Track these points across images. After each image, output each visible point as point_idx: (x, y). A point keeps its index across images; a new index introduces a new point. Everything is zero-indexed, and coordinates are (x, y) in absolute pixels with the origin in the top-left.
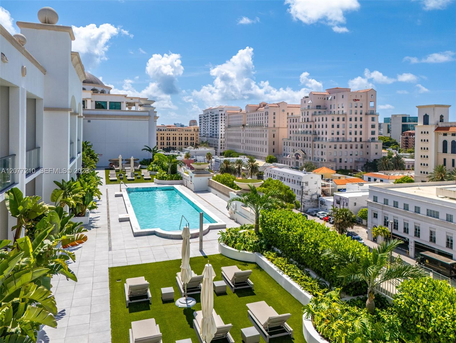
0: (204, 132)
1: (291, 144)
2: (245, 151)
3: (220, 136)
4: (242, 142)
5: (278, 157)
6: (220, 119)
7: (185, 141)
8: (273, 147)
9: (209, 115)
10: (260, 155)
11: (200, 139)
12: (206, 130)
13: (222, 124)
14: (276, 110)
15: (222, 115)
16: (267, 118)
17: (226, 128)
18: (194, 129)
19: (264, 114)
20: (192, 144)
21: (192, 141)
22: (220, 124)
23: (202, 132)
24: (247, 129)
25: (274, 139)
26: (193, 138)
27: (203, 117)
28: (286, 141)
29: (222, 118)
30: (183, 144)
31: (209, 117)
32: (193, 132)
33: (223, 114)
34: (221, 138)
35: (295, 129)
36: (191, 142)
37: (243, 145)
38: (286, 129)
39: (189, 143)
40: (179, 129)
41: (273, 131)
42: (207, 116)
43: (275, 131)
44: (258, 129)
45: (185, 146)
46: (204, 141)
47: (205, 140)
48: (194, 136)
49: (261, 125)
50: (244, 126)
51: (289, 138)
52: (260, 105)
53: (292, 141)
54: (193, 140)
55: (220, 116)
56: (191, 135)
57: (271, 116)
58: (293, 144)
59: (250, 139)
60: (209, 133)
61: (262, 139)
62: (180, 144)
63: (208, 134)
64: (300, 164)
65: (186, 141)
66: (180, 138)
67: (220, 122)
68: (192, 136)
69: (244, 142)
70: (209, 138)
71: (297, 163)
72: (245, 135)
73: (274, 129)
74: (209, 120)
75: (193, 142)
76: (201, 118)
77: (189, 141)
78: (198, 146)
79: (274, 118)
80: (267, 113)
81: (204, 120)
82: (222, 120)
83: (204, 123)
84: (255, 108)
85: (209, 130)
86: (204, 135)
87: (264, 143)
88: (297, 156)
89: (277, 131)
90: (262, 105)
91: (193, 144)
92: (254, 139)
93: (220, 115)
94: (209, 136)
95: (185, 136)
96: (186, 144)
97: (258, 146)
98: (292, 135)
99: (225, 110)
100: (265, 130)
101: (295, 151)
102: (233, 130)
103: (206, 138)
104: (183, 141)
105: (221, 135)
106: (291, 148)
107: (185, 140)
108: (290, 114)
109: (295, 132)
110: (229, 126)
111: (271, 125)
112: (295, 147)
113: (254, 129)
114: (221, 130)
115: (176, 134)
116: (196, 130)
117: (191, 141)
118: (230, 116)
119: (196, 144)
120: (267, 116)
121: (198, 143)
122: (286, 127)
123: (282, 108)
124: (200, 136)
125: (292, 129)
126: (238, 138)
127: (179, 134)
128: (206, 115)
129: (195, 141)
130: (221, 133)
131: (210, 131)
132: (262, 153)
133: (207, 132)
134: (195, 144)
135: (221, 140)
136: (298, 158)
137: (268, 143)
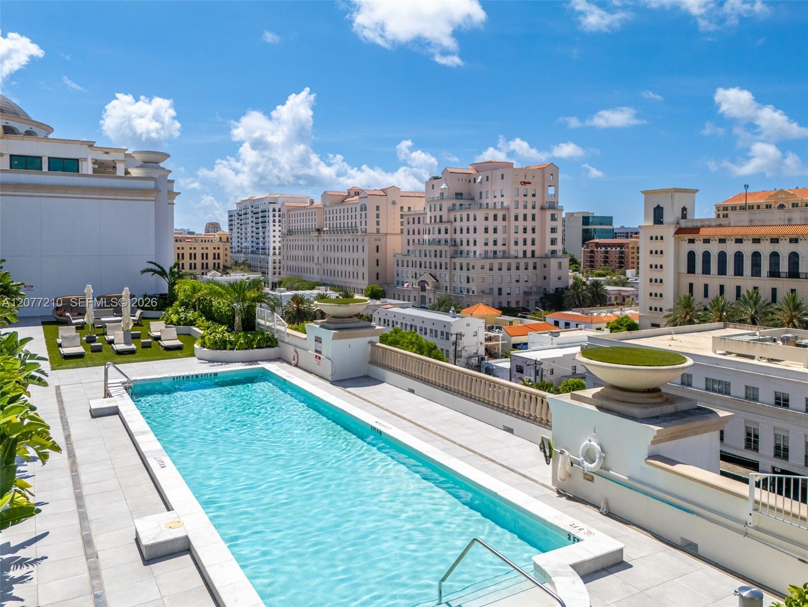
0: (239, 244)
1: (410, 264)
2: (323, 277)
3: (271, 252)
4: (316, 261)
5: (386, 287)
6: (271, 219)
7: (203, 261)
8: (377, 269)
9: (249, 211)
10: (352, 286)
11: (231, 257)
12: (244, 239)
13: (274, 228)
14: (381, 202)
15: (274, 210)
16: (363, 216)
17: (283, 236)
18: (221, 238)
19: (358, 209)
20: (216, 267)
21: (217, 261)
22: (272, 228)
23: (235, 244)
24: (325, 236)
25: (378, 255)
26: (219, 254)
27: (236, 215)
28: (400, 258)
29: (274, 216)
30: (199, 266)
31: (249, 216)
32: (217, 244)
33: (277, 209)
34: (274, 254)
35: (416, 237)
36: (215, 264)
37: (319, 267)
38: (399, 237)
39: (211, 266)
40: (188, 238)
41: (376, 240)
42: (246, 214)
43: (380, 240)
44: (347, 236)
45: (203, 271)
46: (240, 261)
47: (241, 257)
48: (221, 251)
49: (353, 230)
50: (319, 230)
51: (406, 253)
52: (349, 193)
53: (412, 258)
54: (219, 258)
55: (271, 214)
56: (215, 248)
57: (371, 212)
58: (414, 264)
59: (332, 255)
60: (249, 244)
61: (355, 255)
62: (193, 267)
63: (246, 248)
64: (427, 300)
65: (205, 261)
66: (193, 256)
67: (271, 224)
68: (217, 251)
69: (321, 261)
70: (250, 256)
71: (423, 298)
72: (321, 248)
73: (377, 237)
74: (249, 221)
75: (219, 264)
76: (233, 218)
77: (211, 261)
78: (228, 271)
79: (378, 216)
80: (364, 208)
81: (239, 221)
82: (274, 221)
83: (239, 226)
84: (341, 199)
85: (248, 239)
86: (239, 249)
87: (360, 263)
88: (422, 286)
89: (383, 240)
90: (352, 193)
91: (219, 267)
92: (339, 255)
93: (271, 210)
94: (250, 250)
95: (202, 251)
96: (205, 267)
97: (349, 268)
98: (411, 248)
99: (280, 201)
100: (360, 239)
101: (418, 276)
102: (299, 240)
103: (242, 255)
104: (199, 261)
105: (274, 248)
106: (411, 271)
107: (203, 259)
108: (405, 209)
109: (416, 241)
110: (290, 232)
111: (372, 228)
112: (418, 270)
113: (340, 237)
114: (274, 239)
115: (183, 248)
116: (224, 239)
117: (215, 261)
118: (291, 213)
119: (224, 266)
120: (363, 213)
121: (229, 266)
122: (399, 232)
123: (391, 197)
124: (232, 252)
125: (411, 237)
126: (309, 253)
127: (191, 248)
128: (243, 212)
129: (221, 262)
130: (274, 245)
131: (250, 242)
132: (355, 281)
133: (244, 244)
134: (221, 267)
135: (275, 258)
136: (423, 289)
137: (366, 263)
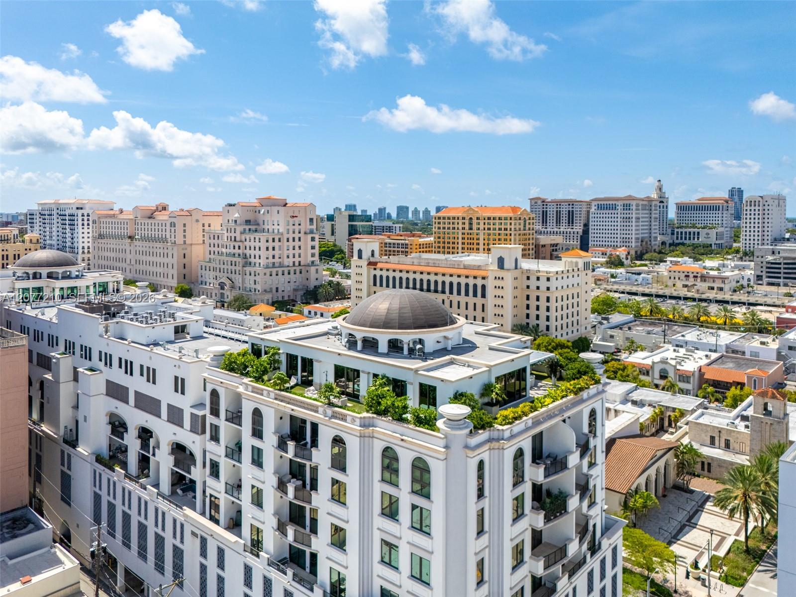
0: (42, 241)
1: (212, 269)
2: (135, 276)
3: (80, 251)
4: (128, 261)
5: (192, 286)
6: (80, 223)
8: (184, 271)
9: (54, 212)
10: (162, 283)
12: (49, 237)
13: (83, 231)
14: (187, 220)
15: (83, 215)
16: (173, 231)
17: (94, 238)
19: (168, 225)
22: (81, 231)
24: (137, 243)
25: (185, 261)
27: (38, 214)
28: (204, 264)
29: (83, 220)
31: (55, 217)
32: (28, 245)
33: (86, 215)
34: (83, 252)
35: (216, 249)
37: (131, 267)
38: (202, 246)
41: (183, 249)
42: (50, 215)
43: (186, 249)
44: (158, 245)
49: (164, 240)
50: (130, 237)
51: (208, 260)
52: (157, 208)
53: (212, 265)
55: (80, 218)
56: (26, 250)
57: (179, 228)
58: (214, 269)
59: (144, 258)
60: (54, 242)
61: (166, 260)
64: (226, 296)
67: (80, 226)
69: (133, 262)
71: (222, 295)
72: (133, 252)
73: (184, 246)
74: (54, 221)
76: (34, 217)
79: (185, 231)
80: (173, 225)
82: (83, 225)
83: (41, 224)
84: (150, 212)
85: (54, 238)
87: (170, 266)
88: (222, 286)
89: (189, 249)
90: (160, 208)
92: (151, 259)
93: (80, 215)
95: (14, 252)
97: (159, 270)
98: (212, 256)
99: (87, 206)
100: (170, 248)
101: (218, 278)
102: (112, 243)
104: (11, 261)
105: (83, 248)
106: (212, 274)
107: (14, 259)
108: (206, 225)
109: (216, 253)
110: (101, 236)
111: (180, 240)
112: (218, 274)
113: (151, 244)
114: (83, 240)
118: (102, 220)
120: (173, 229)
122: (202, 243)
123: (194, 217)
125: (212, 249)
126: (121, 255)
128: (48, 213)
130: (83, 245)
131: (56, 240)
132: (165, 279)
133: (50, 242)
135: (83, 256)
136: (222, 288)
137: (175, 267)
